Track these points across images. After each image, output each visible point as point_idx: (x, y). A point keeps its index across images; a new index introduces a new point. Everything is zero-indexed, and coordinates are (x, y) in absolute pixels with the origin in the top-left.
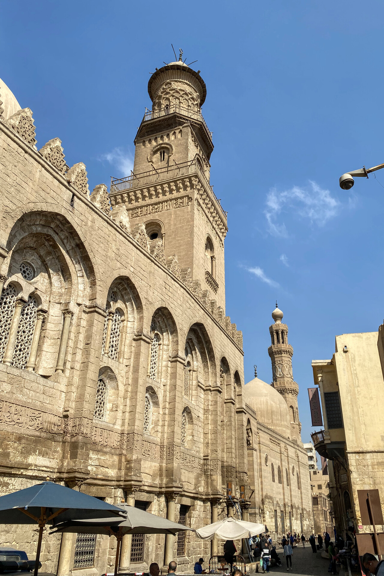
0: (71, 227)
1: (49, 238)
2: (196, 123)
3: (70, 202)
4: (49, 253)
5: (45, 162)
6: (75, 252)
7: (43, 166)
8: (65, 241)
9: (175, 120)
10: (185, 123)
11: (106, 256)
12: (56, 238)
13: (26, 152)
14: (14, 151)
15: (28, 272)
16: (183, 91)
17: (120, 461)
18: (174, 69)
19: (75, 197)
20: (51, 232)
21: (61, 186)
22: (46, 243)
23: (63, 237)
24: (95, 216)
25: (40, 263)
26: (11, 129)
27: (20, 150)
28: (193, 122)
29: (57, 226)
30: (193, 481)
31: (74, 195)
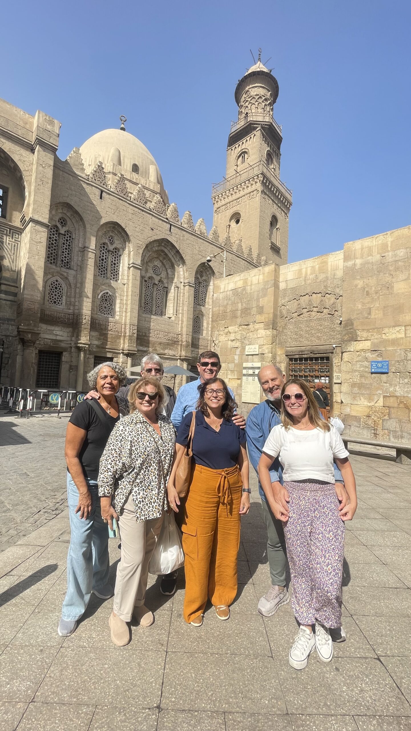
0: (172, 243)
1: (163, 251)
2: (266, 125)
3: (169, 230)
4: (164, 259)
5: (153, 212)
6: (176, 256)
7: (152, 215)
8: (170, 251)
9: (250, 127)
10: (257, 127)
11: (193, 254)
12: (166, 250)
13: (143, 211)
14: (137, 213)
15: (156, 270)
16: (258, 95)
18: (251, 76)
19: (172, 227)
20: (163, 248)
21: (163, 223)
22: (162, 254)
23: (169, 249)
24: (185, 233)
25: (161, 264)
26: (134, 201)
27: (140, 211)
28: (263, 124)
29: (165, 244)
31: (171, 225)
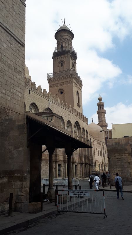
2: (72, 52)
3: (49, 104)
9: (65, 52)
10: (68, 53)
16: (67, 39)
17: (63, 157)
24: (54, 104)
29: (49, 110)
30: (77, 159)
31: (50, 101)
